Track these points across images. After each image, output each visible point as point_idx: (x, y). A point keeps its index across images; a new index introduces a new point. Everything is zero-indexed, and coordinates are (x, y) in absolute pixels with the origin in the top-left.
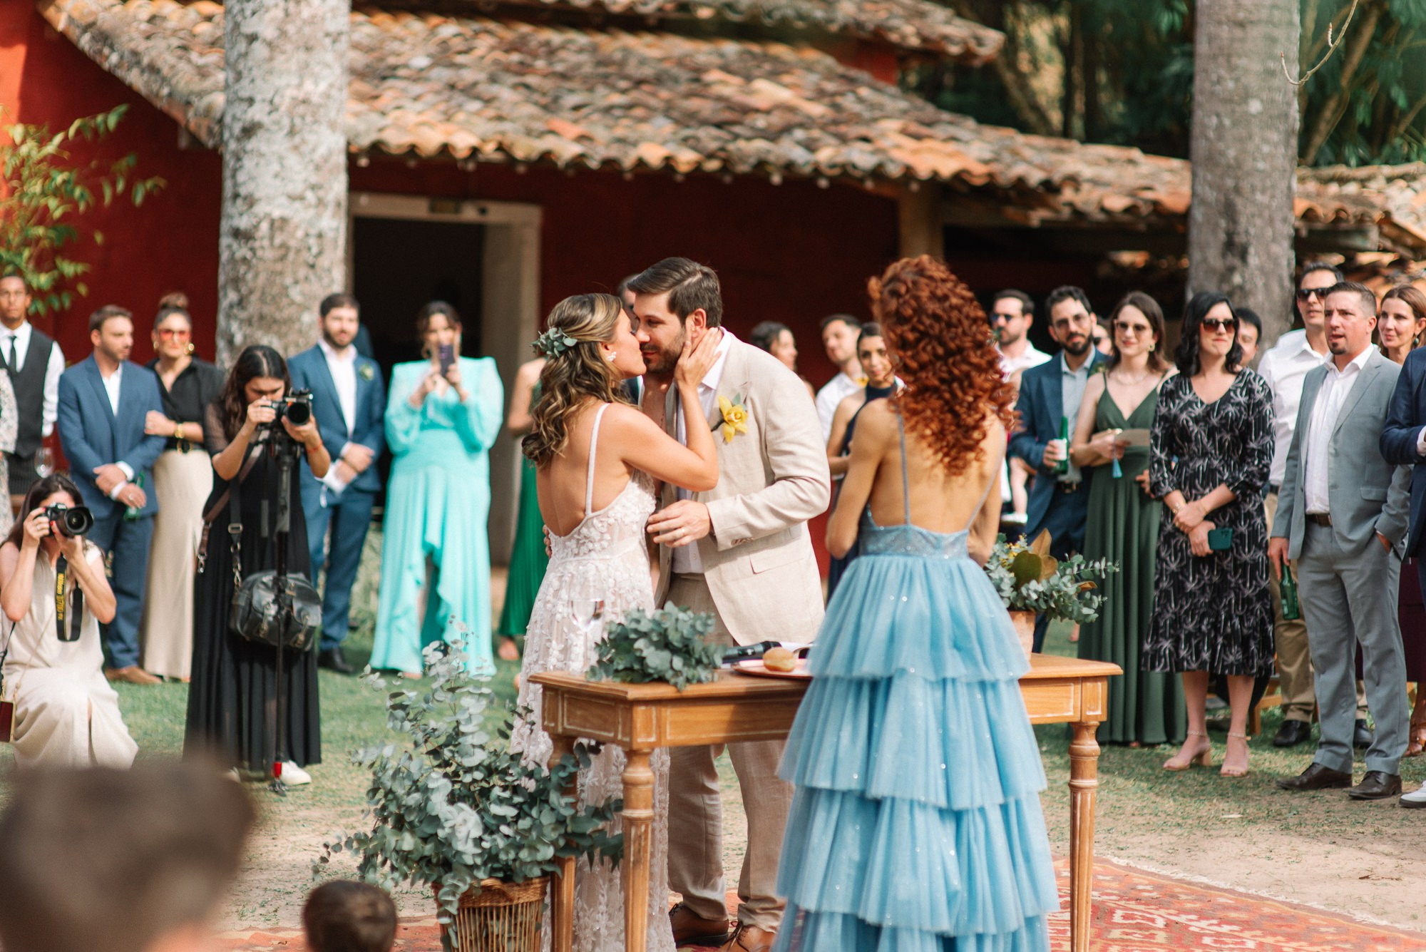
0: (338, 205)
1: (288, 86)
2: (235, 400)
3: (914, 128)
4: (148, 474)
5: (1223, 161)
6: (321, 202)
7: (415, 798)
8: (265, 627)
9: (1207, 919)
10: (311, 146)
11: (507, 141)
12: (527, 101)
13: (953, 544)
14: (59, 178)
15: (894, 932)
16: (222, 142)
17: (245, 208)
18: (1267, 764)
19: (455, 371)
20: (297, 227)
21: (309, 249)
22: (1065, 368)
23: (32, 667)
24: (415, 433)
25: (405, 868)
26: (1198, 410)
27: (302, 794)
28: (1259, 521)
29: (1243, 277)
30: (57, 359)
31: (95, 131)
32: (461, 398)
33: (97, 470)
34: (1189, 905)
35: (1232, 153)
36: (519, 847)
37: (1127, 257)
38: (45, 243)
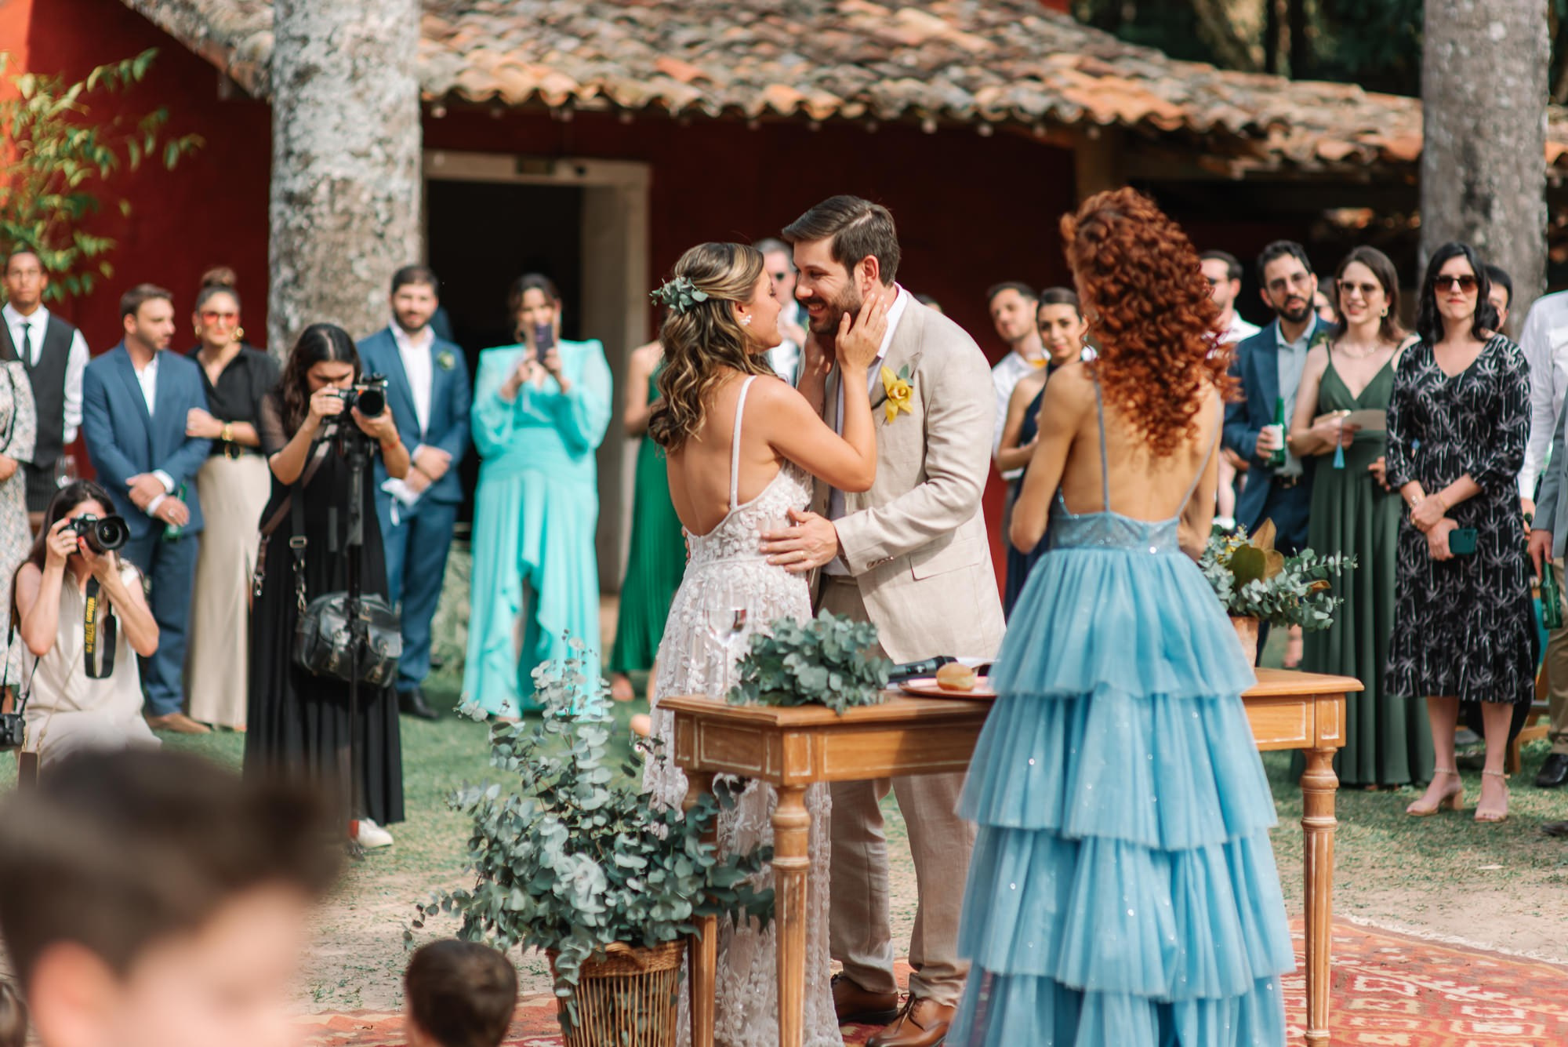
0: (410, 162)
1: (349, 21)
2: (295, 389)
3: (1092, 63)
4: (191, 485)
5: (1460, 97)
6: (389, 159)
7: (524, 849)
8: (336, 659)
9: (1466, 985)
10: (376, 93)
11: (609, 85)
12: (632, 37)
13: (1161, 534)
14: (78, 137)
15: (1100, 997)
16: (271, 89)
17: (300, 167)
18: (1530, 807)
19: (555, 356)
20: (362, 189)
21: (377, 215)
22: (1280, 340)
23: (59, 711)
24: (507, 432)
25: (515, 931)
26: (1439, 385)
27: (383, 858)
28: (1513, 517)
29: (1486, 235)
30: (79, 350)
31: (119, 81)
32: (562, 387)
33: (130, 481)
34: (1443, 970)
35: (1470, 87)
36: (650, 904)
37: (1347, 216)
38: (62, 215)
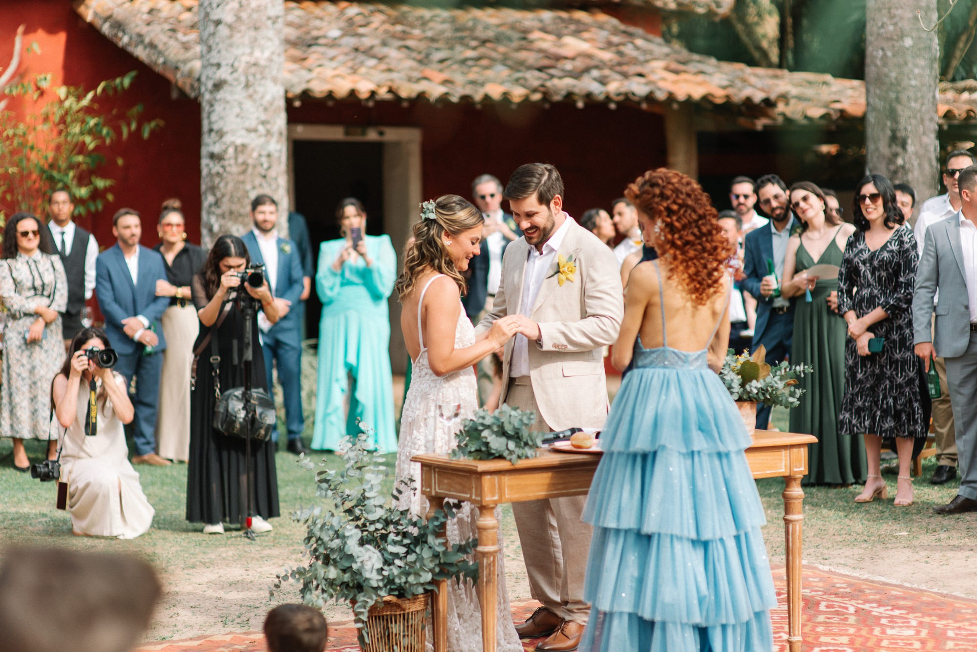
0: (281, 134)
1: (243, 54)
2: (212, 273)
3: (674, 66)
4: (158, 323)
5: (887, 80)
6: (269, 133)
7: (336, 543)
8: (238, 426)
9: (884, 606)
10: (260, 95)
11: (395, 86)
12: (409, 57)
13: (697, 359)
14: (92, 122)
15: (664, 624)
16: (200, 95)
17: (217, 138)
18: (926, 496)
19: (363, 245)
20: (253, 150)
21: (262, 165)
22: (774, 230)
23: (79, 458)
24: (337, 289)
25: (331, 590)
26: (866, 256)
27: (266, 539)
28: (908, 331)
29: (904, 160)
30: (93, 245)
31: (115, 89)
32: (368, 263)
33: (124, 322)
34: (871, 597)
35: (893, 75)
36: (408, 574)
37: (825, 149)
38: (84, 167)
